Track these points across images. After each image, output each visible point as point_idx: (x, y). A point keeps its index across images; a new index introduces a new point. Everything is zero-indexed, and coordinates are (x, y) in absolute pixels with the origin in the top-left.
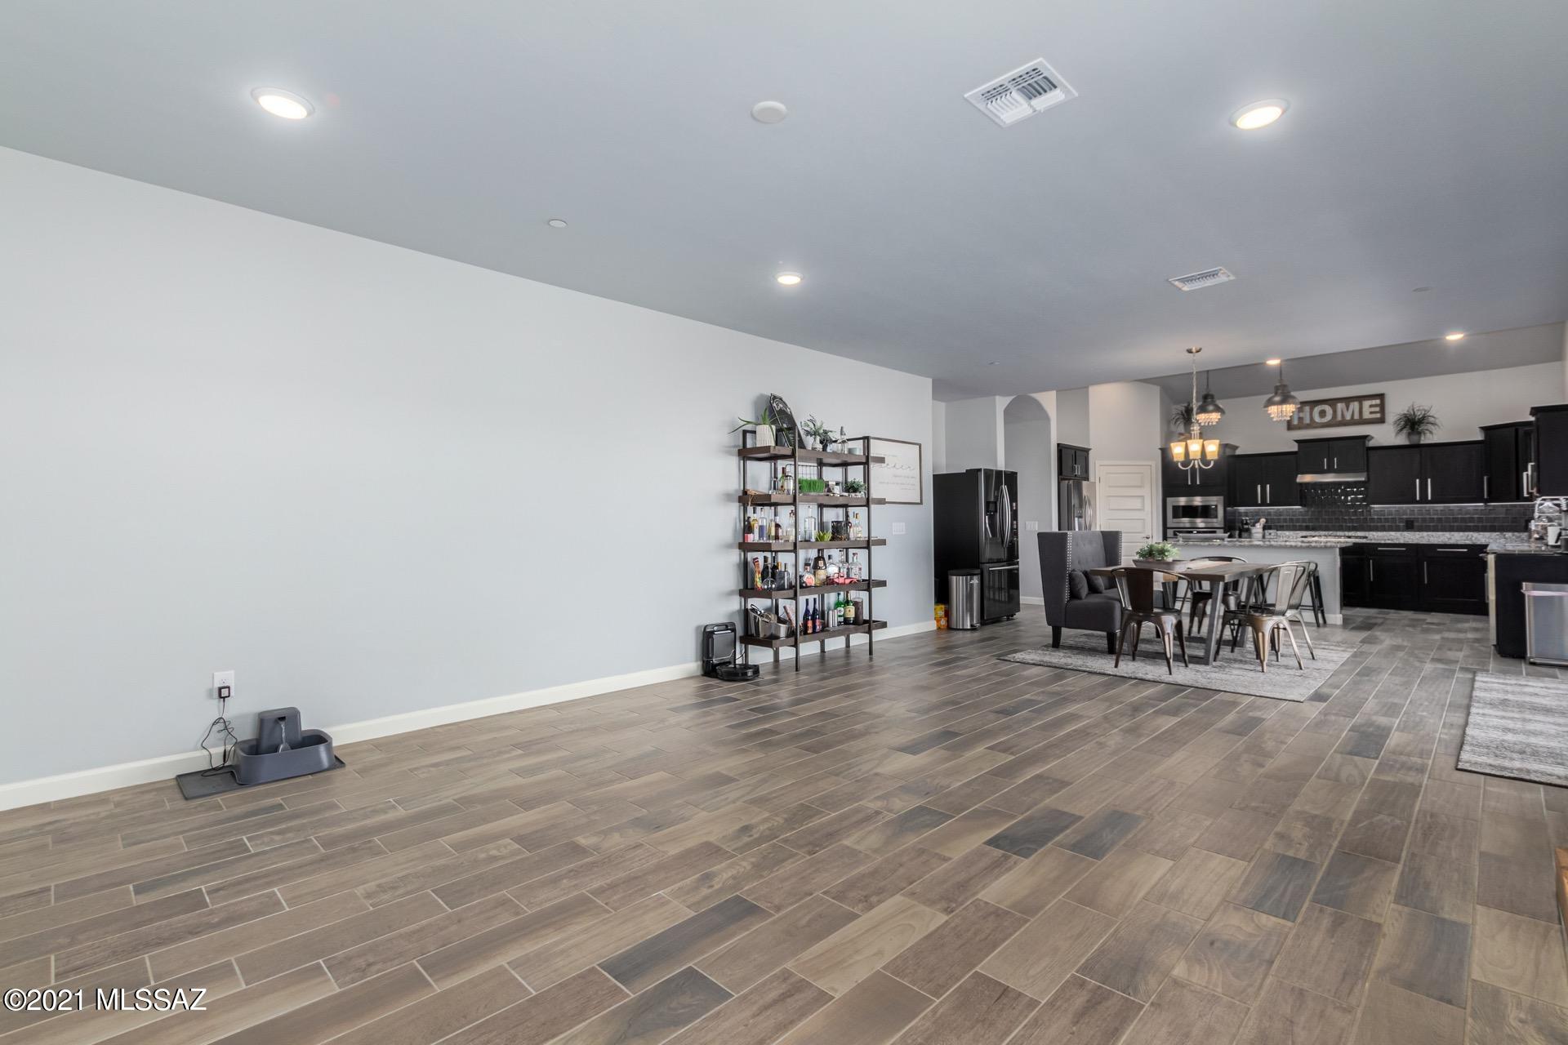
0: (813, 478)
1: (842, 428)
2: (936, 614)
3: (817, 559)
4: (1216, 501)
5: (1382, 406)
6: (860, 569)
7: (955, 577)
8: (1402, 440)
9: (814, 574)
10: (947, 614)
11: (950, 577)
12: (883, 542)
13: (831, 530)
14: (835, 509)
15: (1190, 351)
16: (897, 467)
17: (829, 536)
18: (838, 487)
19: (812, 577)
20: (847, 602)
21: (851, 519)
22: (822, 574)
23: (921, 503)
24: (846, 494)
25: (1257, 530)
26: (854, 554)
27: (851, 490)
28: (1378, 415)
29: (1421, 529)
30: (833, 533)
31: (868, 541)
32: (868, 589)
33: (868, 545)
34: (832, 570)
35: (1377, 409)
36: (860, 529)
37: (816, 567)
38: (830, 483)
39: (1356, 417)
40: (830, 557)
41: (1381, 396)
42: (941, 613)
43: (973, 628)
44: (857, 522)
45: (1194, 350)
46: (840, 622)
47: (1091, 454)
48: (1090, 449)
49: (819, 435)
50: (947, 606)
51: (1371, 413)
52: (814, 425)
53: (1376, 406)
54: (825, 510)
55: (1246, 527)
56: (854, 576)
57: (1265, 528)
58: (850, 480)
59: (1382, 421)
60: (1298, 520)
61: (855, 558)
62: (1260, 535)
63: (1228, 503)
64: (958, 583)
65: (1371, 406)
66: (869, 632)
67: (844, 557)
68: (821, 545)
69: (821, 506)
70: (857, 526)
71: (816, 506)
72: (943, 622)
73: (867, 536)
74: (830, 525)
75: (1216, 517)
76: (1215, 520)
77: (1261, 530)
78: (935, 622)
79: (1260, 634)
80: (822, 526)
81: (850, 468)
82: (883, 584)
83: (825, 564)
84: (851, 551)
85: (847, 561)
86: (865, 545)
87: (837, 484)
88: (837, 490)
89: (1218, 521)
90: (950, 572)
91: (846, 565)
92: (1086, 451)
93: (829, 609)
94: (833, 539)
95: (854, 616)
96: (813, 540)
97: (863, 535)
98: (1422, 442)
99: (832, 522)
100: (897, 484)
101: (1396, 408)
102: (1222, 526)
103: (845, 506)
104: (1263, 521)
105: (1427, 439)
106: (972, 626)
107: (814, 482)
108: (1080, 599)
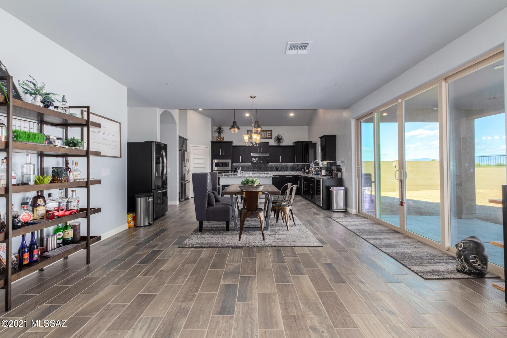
0: (32, 131)
1: (64, 96)
2: (128, 219)
3: (35, 199)
4: (229, 161)
5: (271, 133)
6: (78, 201)
7: (140, 198)
8: (276, 144)
9: (33, 211)
10: (134, 219)
11: (136, 198)
12: (99, 182)
13: (51, 174)
14: (56, 158)
15: (251, 97)
16: (106, 133)
17: (48, 179)
18: (59, 141)
19: (31, 213)
20: (66, 227)
21: (70, 166)
22: (41, 211)
23: (120, 157)
24: (67, 147)
25: (239, 171)
26: (73, 191)
27: (71, 145)
28: (270, 136)
29: (280, 171)
30: (53, 176)
31: (87, 182)
32: (87, 217)
33: (87, 184)
34: (52, 205)
35: (270, 134)
36: (79, 173)
37: (35, 204)
38: (51, 137)
39: (265, 136)
40: (49, 195)
41: (271, 131)
42: (130, 218)
43: (150, 225)
44: (76, 168)
45: (253, 97)
46: (59, 244)
47: (188, 141)
48: (188, 139)
49: (41, 95)
50: (134, 214)
51: (269, 135)
52: (35, 85)
53: (270, 133)
54: (45, 159)
55: (236, 170)
56: (73, 208)
57: (242, 170)
58: (69, 137)
59: (271, 138)
60: (250, 168)
61: (74, 194)
62: (240, 173)
63: (233, 162)
64: (141, 202)
65: (269, 133)
66: (87, 247)
67: (63, 194)
68: (40, 187)
69: (41, 155)
70: (75, 170)
71: (36, 155)
72: (132, 224)
73: (86, 177)
74: (51, 170)
75: (229, 167)
76: (228, 168)
77: (240, 171)
78: (127, 224)
79: (286, 215)
80: (42, 171)
81: (69, 129)
82: (98, 210)
83: (45, 201)
84: (70, 190)
85: (66, 196)
86: (85, 185)
87: (58, 139)
88: (58, 143)
89: (229, 168)
90: (136, 195)
91: (66, 200)
92: (186, 140)
93: (48, 236)
94: (53, 181)
95: (72, 236)
96: (32, 182)
97: (83, 177)
98: (281, 145)
99: (53, 168)
100: (106, 144)
101: (275, 135)
102: (231, 170)
103: (65, 156)
104: (241, 168)
105: (282, 144)
106: (149, 223)
107: (34, 135)
108: (213, 206)
